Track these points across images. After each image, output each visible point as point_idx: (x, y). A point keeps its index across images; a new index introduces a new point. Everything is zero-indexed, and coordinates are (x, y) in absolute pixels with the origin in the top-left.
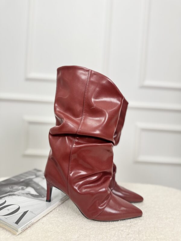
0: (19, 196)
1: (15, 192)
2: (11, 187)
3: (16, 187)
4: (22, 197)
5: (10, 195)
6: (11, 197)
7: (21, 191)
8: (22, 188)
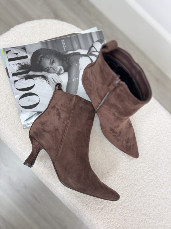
0: (49, 83)
1: (50, 73)
3: (56, 64)
4: (51, 87)
8: (60, 70)
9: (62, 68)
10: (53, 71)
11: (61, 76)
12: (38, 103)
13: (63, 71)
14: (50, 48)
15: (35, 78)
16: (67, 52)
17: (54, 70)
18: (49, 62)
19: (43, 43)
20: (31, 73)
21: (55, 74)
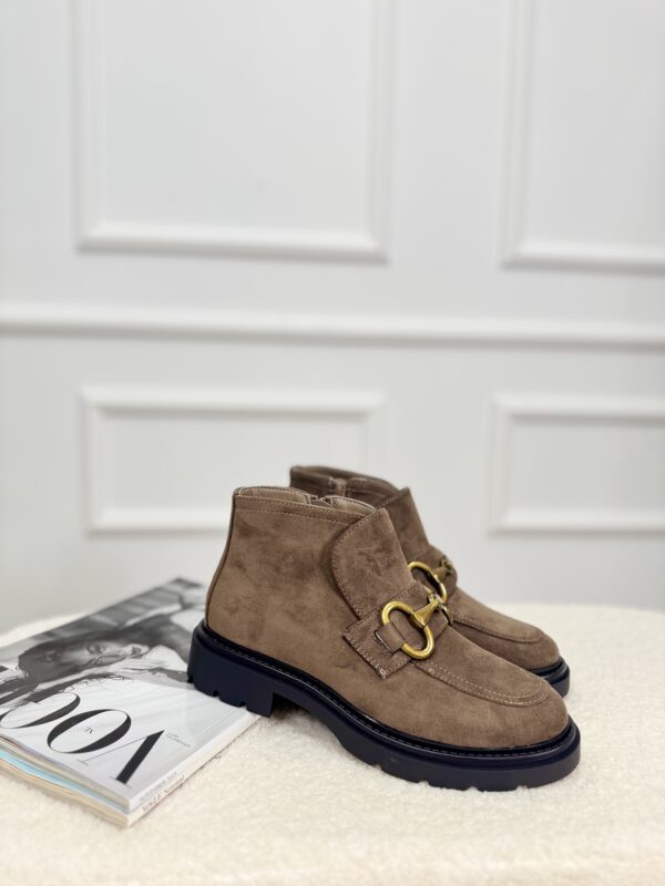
0: (125, 678)
1: (109, 664)
2: (92, 649)
3: (111, 648)
4: (136, 681)
5: (91, 677)
6: (95, 682)
7: (130, 663)
8: (134, 651)
9: (137, 646)
10: (114, 659)
11: (148, 656)
12: (128, 722)
13: (144, 649)
14: (67, 634)
15: (68, 689)
16: (124, 623)
17: (116, 656)
18: (86, 652)
19: (36, 637)
20: (43, 687)
21: (127, 660)
